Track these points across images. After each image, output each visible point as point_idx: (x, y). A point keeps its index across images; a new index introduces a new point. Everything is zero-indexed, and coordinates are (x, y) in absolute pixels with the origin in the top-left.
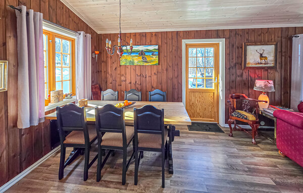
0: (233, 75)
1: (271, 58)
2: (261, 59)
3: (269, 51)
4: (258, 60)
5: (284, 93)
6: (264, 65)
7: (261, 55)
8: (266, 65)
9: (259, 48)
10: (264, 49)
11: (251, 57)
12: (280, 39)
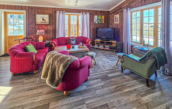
0: (30, 28)
1: (47, 20)
2: (43, 21)
3: (46, 17)
4: (42, 21)
5: (54, 35)
6: (44, 23)
7: (43, 19)
8: (45, 23)
9: (42, 16)
10: (44, 16)
11: (38, 20)
12: (52, 12)
